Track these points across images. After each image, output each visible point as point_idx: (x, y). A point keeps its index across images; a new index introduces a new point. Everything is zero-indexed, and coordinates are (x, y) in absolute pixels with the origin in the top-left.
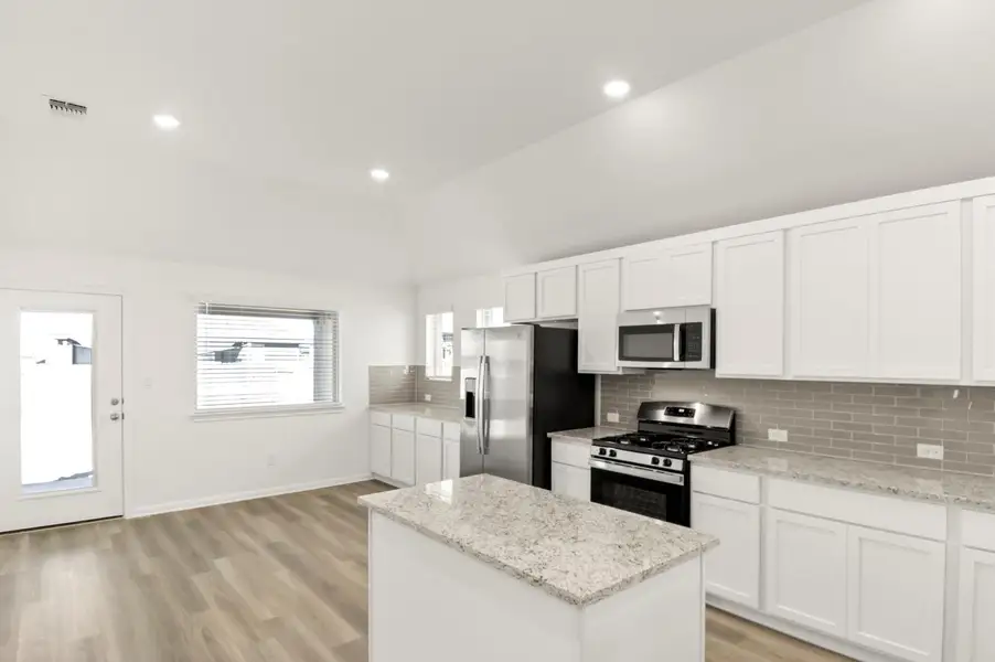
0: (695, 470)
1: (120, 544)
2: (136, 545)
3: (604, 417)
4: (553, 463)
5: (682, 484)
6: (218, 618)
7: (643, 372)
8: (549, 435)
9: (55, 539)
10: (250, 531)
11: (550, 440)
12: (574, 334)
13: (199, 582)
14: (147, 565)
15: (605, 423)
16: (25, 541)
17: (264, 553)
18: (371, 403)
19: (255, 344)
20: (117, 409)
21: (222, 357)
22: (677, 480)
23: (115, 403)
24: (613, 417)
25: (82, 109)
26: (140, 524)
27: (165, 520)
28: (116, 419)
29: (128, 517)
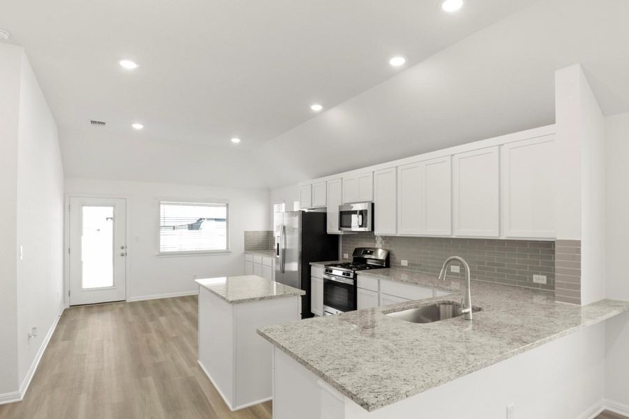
0: (359, 278)
1: (122, 310)
2: (129, 312)
3: (343, 256)
4: (312, 278)
5: (352, 284)
6: (154, 335)
7: (357, 233)
8: (310, 263)
9: (95, 309)
10: (179, 307)
11: (311, 266)
12: (325, 214)
13: (150, 324)
14: (131, 318)
15: (343, 259)
16: (83, 310)
17: (181, 316)
18: (245, 250)
19: (208, 219)
20: (123, 251)
21: (191, 227)
22: (350, 282)
23: (123, 248)
24: (346, 256)
25: (104, 123)
26: (132, 304)
27: (143, 303)
28: (123, 255)
29: (127, 301)
